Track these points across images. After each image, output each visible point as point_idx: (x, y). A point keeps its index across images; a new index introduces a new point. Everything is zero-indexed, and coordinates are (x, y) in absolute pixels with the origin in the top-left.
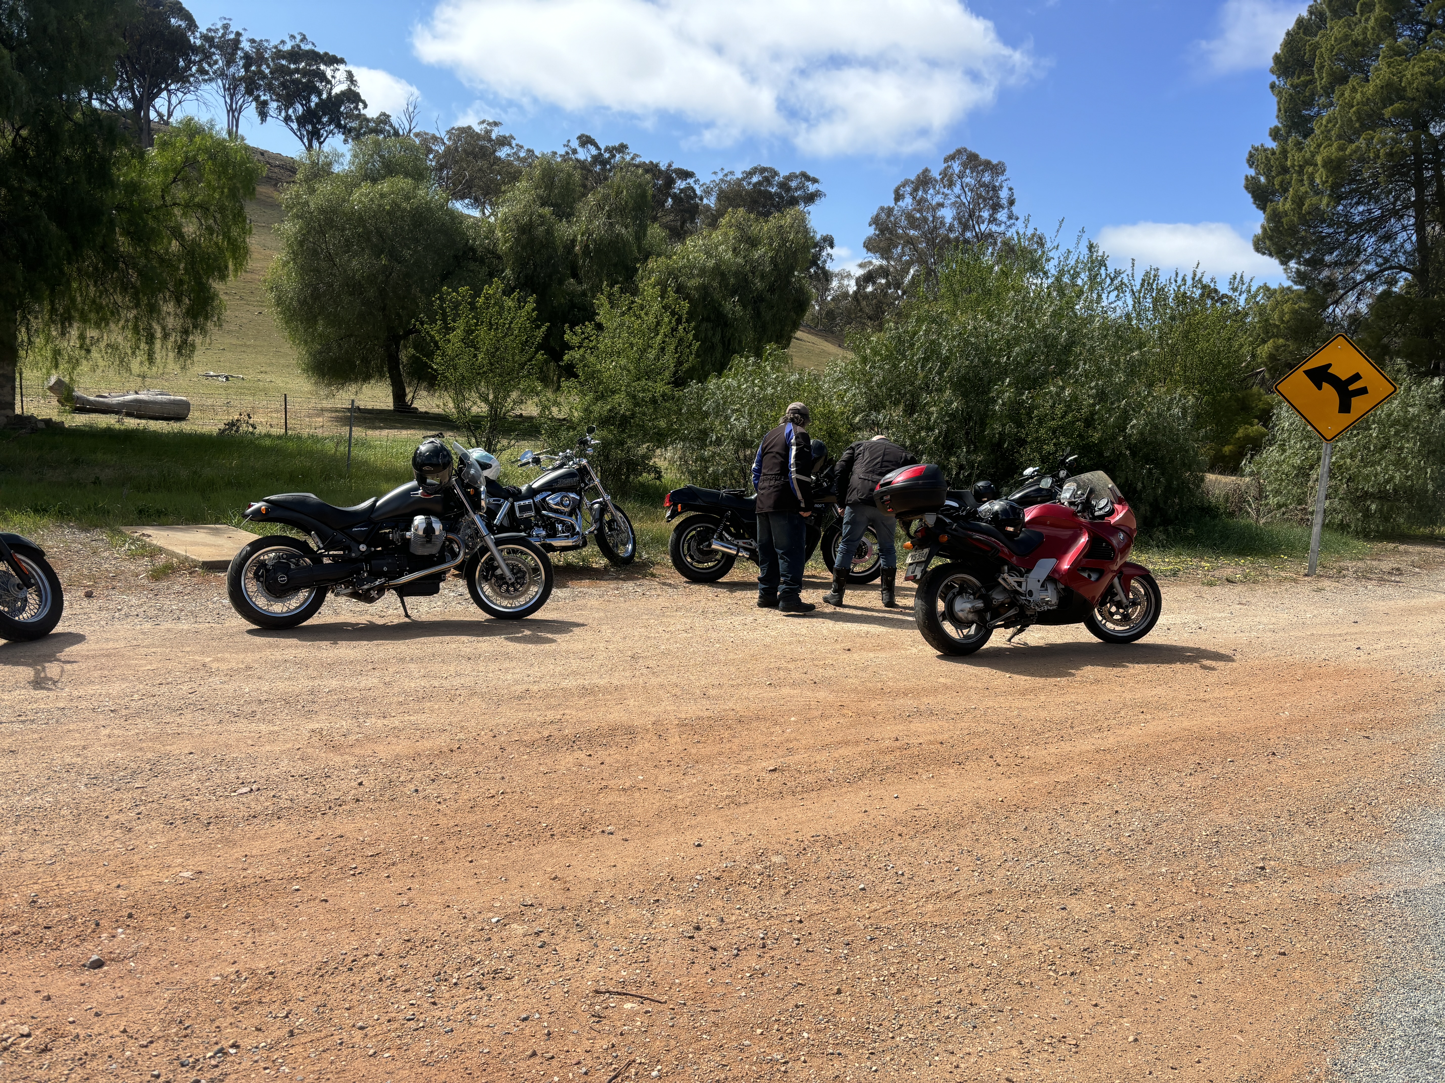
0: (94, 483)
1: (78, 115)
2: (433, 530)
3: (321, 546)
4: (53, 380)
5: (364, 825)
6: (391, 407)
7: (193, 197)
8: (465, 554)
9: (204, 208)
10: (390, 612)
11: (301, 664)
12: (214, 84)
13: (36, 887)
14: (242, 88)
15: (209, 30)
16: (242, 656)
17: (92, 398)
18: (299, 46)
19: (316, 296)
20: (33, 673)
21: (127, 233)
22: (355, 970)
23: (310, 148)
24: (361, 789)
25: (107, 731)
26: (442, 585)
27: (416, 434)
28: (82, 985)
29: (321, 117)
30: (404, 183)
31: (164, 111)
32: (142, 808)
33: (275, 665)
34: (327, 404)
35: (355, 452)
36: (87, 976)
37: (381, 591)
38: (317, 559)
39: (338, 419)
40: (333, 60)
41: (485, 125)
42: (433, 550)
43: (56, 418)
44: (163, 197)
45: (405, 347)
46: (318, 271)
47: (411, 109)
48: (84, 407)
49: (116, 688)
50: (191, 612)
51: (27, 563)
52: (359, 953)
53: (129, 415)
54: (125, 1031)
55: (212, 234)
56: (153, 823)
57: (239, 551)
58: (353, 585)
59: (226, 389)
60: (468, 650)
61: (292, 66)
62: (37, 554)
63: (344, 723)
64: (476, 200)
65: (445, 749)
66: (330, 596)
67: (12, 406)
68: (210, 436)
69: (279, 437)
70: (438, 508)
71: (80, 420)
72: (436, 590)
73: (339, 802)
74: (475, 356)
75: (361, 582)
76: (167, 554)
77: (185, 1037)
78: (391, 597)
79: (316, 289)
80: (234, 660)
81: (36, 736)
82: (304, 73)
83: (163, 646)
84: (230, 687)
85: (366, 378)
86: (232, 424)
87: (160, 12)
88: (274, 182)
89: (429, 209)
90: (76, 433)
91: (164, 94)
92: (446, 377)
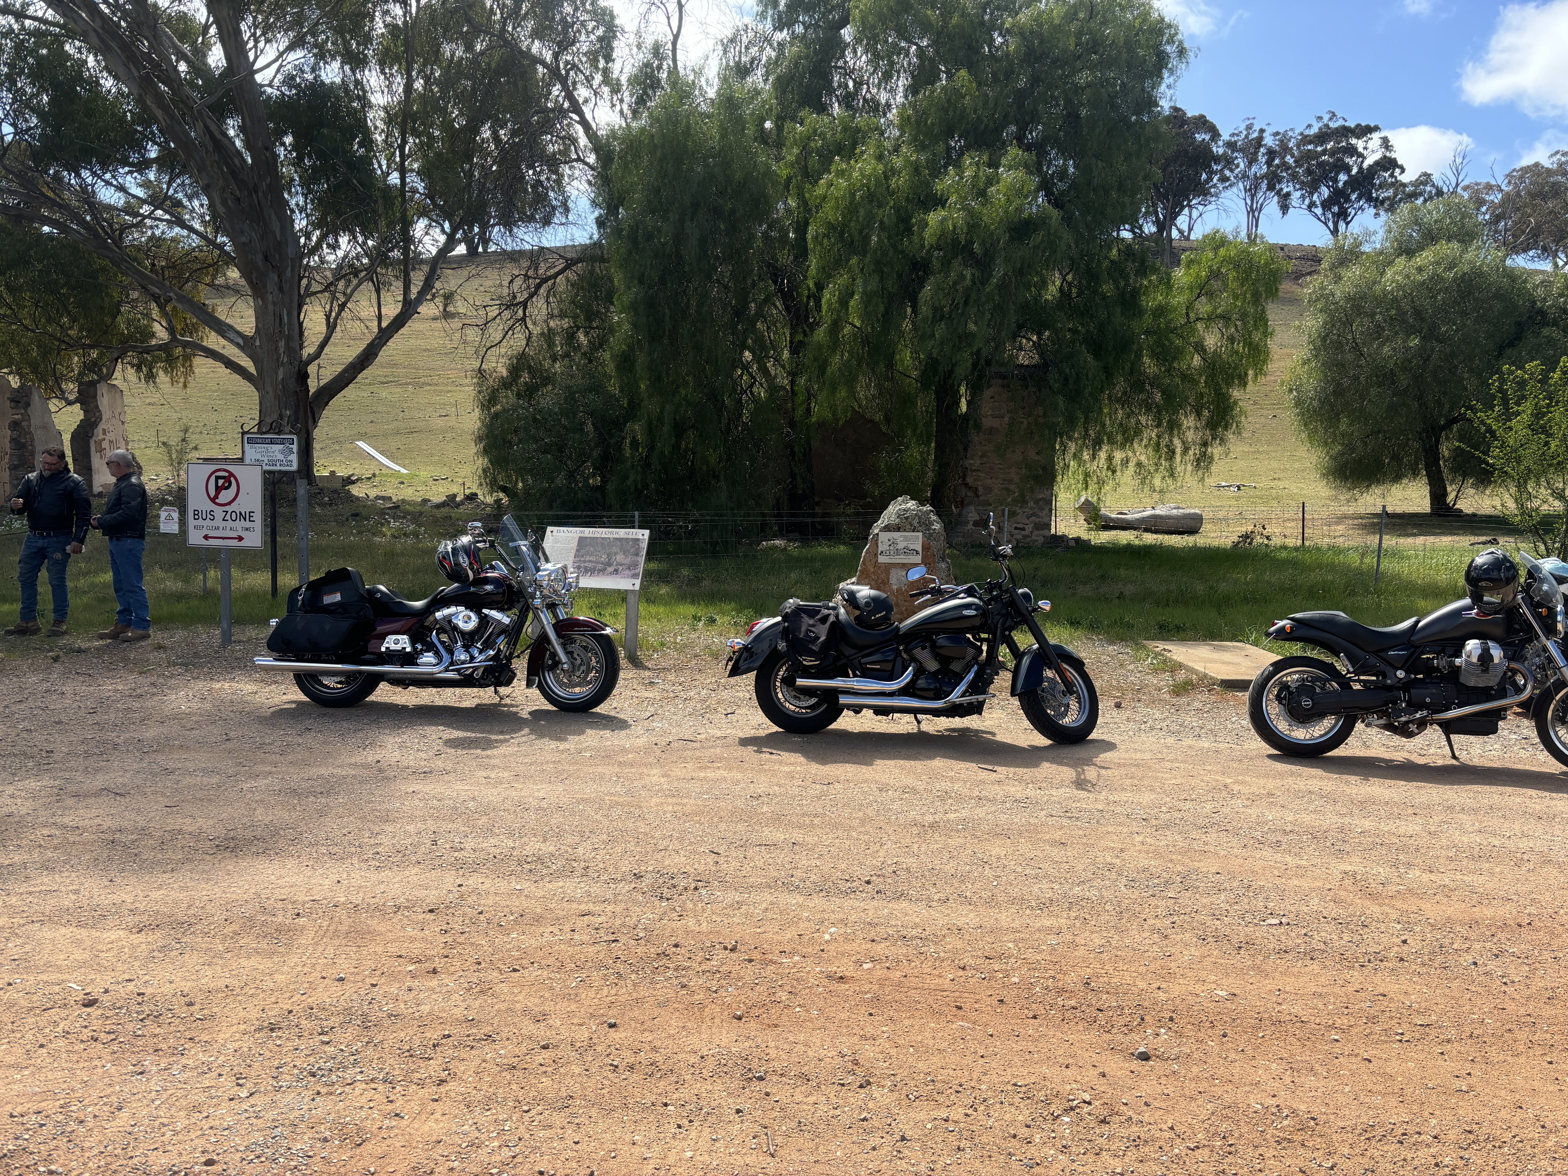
0: (1119, 598)
1: (1114, 252)
2: (1491, 657)
3: (1351, 669)
4: (1083, 499)
5: (1410, 989)
6: (1428, 510)
7: (1216, 308)
8: (1534, 688)
9: (1226, 318)
10: (1432, 751)
11: (1330, 798)
12: (1235, 189)
13: (1088, 970)
14: (1264, 186)
15: (1233, 135)
16: (1262, 782)
17: (1113, 516)
18: (1327, 126)
19: (1339, 391)
20: (1074, 774)
21: (1154, 355)
22: (1406, 1145)
23: (1335, 232)
24: (1405, 948)
25: (1140, 838)
26: (1501, 723)
27: (1464, 541)
28: (1132, 1072)
29: (1349, 196)
30: (1449, 249)
31: (1185, 227)
32: (1176, 918)
33: (1299, 795)
34: (1351, 510)
35: (1385, 564)
36: (1136, 1064)
37: (1422, 724)
38: (1345, 684)
39: (1363, 527)
40: (1365, 131)
41: (1558, 156)
42: (1491, 680)
43: (1085, 536)
44: (1187, 314)
45: (1447, 438)
46: (1343, 365)
47: (1459, 160)
48: (1108, 525)
49: (1147, 798)
50: (1211, 730)
51: (1072, 673)
52: (1411, 1129)
53: (1146, 530)
54: (1172, 1128)
55: (1233, 344)
56: (1187, 935)
57: (1259, 672)
58: (1388, 716)
59: (1237, 499)
60: (1538, 807)
61: (1319, 149)
62: (1078, 664)
63: (1381, 870)
64: (1545, 249)
65: (1511, 922)
66: (1359, 726)
67: (1049, 526)
68: (1225, 550)
69: (1296, 549)
70: (1499, 631)
71: (1104, 537)
72: (1494, 730)
73: (1379, 957)
74: (1547, 444)
75: (1399, 713)
76: (1187, 670)
77: (1230, 1153)
78: (1433, 734)
79: (1339, 385)
80: (1257, 785)
81: (1081, 832)
82: (1332, 153)
83: (1185, 762)
84: (1253, 812)
85: (1397, 478)
86: (1246, 537)
87: (1185, 131)
88: (1297, 276)
89: (1481, 274)
90: (1101, 550)
91: (1186, 211)
92: (1506, 472)
